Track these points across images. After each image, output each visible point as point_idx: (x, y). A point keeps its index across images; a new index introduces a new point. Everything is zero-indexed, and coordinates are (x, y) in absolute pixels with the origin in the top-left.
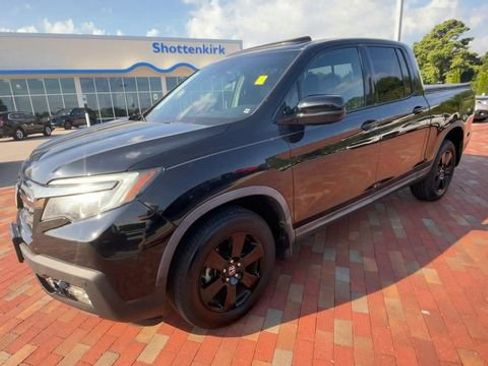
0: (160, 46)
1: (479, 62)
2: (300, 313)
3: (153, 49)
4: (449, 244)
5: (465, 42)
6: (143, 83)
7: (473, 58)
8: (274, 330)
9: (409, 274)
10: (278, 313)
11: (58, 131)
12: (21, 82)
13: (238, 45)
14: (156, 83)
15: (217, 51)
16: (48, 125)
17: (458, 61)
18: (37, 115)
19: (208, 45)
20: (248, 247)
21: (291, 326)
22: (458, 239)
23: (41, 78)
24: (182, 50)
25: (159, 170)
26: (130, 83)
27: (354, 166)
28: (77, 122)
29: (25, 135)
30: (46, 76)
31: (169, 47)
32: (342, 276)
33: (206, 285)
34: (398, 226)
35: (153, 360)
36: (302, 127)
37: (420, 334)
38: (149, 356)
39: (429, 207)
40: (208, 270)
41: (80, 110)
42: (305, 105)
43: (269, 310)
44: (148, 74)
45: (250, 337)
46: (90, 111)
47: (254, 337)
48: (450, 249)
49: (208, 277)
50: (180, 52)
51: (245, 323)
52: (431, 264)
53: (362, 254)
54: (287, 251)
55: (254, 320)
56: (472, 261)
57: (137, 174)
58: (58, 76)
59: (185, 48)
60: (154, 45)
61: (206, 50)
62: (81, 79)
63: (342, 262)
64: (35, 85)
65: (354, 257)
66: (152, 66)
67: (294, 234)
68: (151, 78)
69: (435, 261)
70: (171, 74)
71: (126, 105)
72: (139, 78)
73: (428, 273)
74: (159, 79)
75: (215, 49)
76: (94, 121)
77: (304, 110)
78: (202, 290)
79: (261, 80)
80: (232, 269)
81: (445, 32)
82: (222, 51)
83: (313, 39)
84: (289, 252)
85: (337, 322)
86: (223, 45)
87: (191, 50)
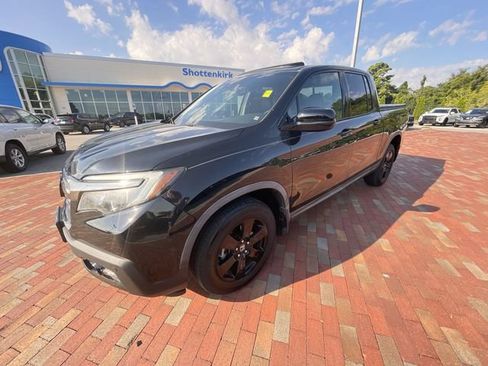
0: (188, 71)
1: (396, 91)
2: (293, 278)
3: (182, 72)
4: (395, 220)
5: (388, 78)
6: (176, 96)
7: (392, 88)
8: (275, 293)
9: (370, 244)
10: (278, 278)
11: (115, 129)
12: (88, 92)
14: (185, 96)
15: (228, 76)
16: (107, 123)
17: (383, 90)
18: (100, 116)
20: (256, 229)
21: (288, 290)
22: (400, 215)
23: (103, 90)
24: (203, 74)
25: (181, 169)
26: (166, 96)
27: (327, 162)
28: (128, 122)
29: (91, 130)
30: (107, 89)
31: (194, 72)
32: (322, 245)
33: (222, 262)
34: (357, 205)
35: (178, 321)
36: (299, 133)
37: (384, 295)
38: (174, 320)
39: (376, 191)
40: (223, 250)
41: (130, 113)
42: (302, 115)
43: (270, 276)
44: (180, 90)
45: (256, 300)
46: (137, 115)
47: (259, 300)
48: (396, 224)
49: (223, 255)
50: (201, 75)
51: (252, 287)
52: (384, 236)
53: (335, 228)
54: (284, 229)
55: (259, 284)
57: (162, 173)
58: (116, 89)
59: (205, 72)
60: (184, 70)
61: (219, 75)
62: (132, 92)
63: (321, 233)
64: (98, 95)
65: (329, 230)
66: (181, 84)
67: (290, 216)
68: (181, 93)
69: (387, 233)
70: (195, 91)
71: (163, 111)
72: (173, 93)
73: (383, 243)
75: (226, 75)
76: (140, 122)
77: (302, 120)
78: (218, 267)
79: (268, 94)
80: (243, 247)
81: (376, 70)
82: (231, 76)
83: (306, 64)
84: (286, 230)
85: (322, 285)
86: (232, 72)
87: (209, 74)
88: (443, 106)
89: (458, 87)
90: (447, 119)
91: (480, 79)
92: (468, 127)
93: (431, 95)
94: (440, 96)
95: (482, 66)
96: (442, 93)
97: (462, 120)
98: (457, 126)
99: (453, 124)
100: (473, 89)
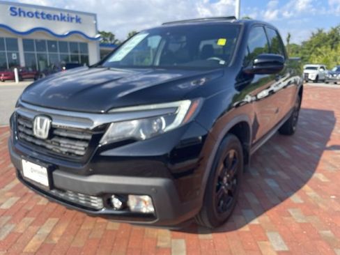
0: (17, 11)
3: (10, 12)
8: (256, 222)
9: (309, 178)
10: (250, 211)
13: (93, 18)
15: (74, 21)
19: (65, 14)
24: (40, 16)
31: (26, 12)
32: (272, 184)
43: (243, 211)
44: (5, 35)
45: (243, 229)
47: (246, 228)
50: (37, 17)
52: (317, 171)
56: (335, 167)
57: (190, 102)
59: (42, 14)
60: (11, 9)
61: (63, 18)
65: (270, 172)
67: (250, 153)
68: (6, 39)
73: (318, 176)
74: (16, 40)
75: (72, 19)
82: (78, 20)
83: (239, 18)
86: (79, 16)
87: (48, 17)
88: (312, 63)
89: (319, 46)
90: (317, 77)
91: (334, 39)
92: (336, 83)
93: (297, 52)
94: (305, 53)
95: (334, 27)
96: (307, 51)
97: (330, 76)
98: (327, 83)
99: (323, 81)
100: (332, 48)
